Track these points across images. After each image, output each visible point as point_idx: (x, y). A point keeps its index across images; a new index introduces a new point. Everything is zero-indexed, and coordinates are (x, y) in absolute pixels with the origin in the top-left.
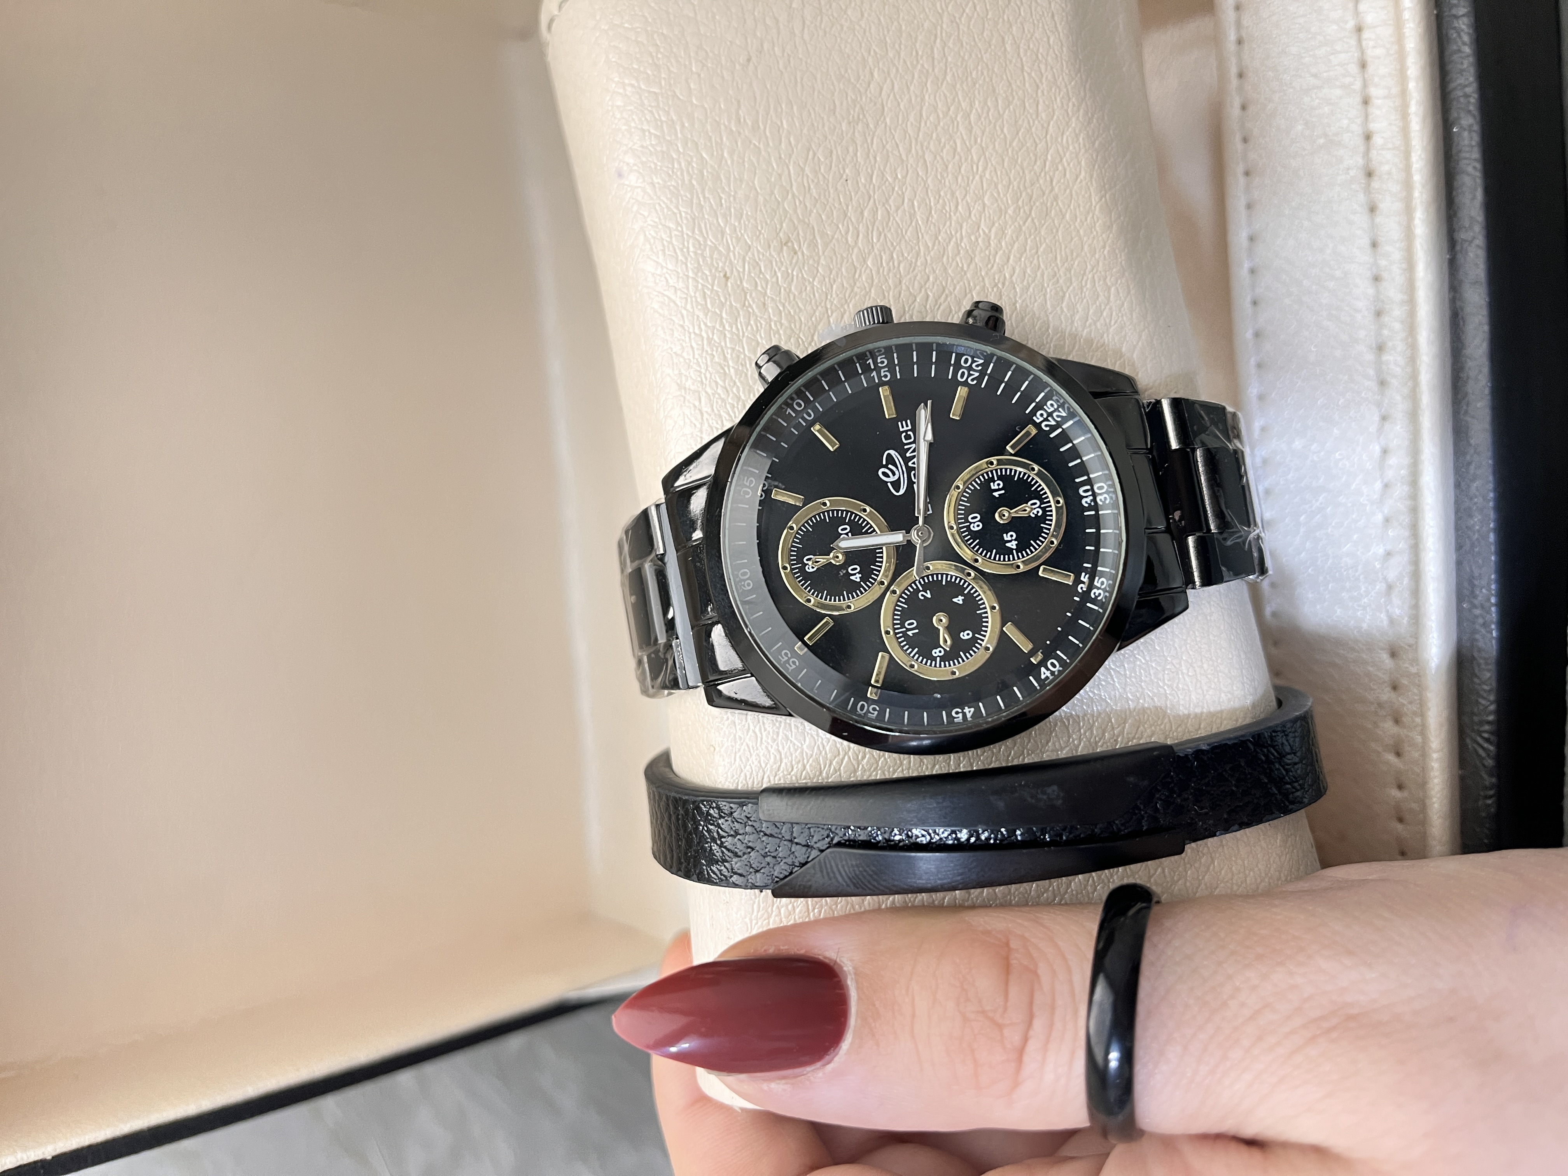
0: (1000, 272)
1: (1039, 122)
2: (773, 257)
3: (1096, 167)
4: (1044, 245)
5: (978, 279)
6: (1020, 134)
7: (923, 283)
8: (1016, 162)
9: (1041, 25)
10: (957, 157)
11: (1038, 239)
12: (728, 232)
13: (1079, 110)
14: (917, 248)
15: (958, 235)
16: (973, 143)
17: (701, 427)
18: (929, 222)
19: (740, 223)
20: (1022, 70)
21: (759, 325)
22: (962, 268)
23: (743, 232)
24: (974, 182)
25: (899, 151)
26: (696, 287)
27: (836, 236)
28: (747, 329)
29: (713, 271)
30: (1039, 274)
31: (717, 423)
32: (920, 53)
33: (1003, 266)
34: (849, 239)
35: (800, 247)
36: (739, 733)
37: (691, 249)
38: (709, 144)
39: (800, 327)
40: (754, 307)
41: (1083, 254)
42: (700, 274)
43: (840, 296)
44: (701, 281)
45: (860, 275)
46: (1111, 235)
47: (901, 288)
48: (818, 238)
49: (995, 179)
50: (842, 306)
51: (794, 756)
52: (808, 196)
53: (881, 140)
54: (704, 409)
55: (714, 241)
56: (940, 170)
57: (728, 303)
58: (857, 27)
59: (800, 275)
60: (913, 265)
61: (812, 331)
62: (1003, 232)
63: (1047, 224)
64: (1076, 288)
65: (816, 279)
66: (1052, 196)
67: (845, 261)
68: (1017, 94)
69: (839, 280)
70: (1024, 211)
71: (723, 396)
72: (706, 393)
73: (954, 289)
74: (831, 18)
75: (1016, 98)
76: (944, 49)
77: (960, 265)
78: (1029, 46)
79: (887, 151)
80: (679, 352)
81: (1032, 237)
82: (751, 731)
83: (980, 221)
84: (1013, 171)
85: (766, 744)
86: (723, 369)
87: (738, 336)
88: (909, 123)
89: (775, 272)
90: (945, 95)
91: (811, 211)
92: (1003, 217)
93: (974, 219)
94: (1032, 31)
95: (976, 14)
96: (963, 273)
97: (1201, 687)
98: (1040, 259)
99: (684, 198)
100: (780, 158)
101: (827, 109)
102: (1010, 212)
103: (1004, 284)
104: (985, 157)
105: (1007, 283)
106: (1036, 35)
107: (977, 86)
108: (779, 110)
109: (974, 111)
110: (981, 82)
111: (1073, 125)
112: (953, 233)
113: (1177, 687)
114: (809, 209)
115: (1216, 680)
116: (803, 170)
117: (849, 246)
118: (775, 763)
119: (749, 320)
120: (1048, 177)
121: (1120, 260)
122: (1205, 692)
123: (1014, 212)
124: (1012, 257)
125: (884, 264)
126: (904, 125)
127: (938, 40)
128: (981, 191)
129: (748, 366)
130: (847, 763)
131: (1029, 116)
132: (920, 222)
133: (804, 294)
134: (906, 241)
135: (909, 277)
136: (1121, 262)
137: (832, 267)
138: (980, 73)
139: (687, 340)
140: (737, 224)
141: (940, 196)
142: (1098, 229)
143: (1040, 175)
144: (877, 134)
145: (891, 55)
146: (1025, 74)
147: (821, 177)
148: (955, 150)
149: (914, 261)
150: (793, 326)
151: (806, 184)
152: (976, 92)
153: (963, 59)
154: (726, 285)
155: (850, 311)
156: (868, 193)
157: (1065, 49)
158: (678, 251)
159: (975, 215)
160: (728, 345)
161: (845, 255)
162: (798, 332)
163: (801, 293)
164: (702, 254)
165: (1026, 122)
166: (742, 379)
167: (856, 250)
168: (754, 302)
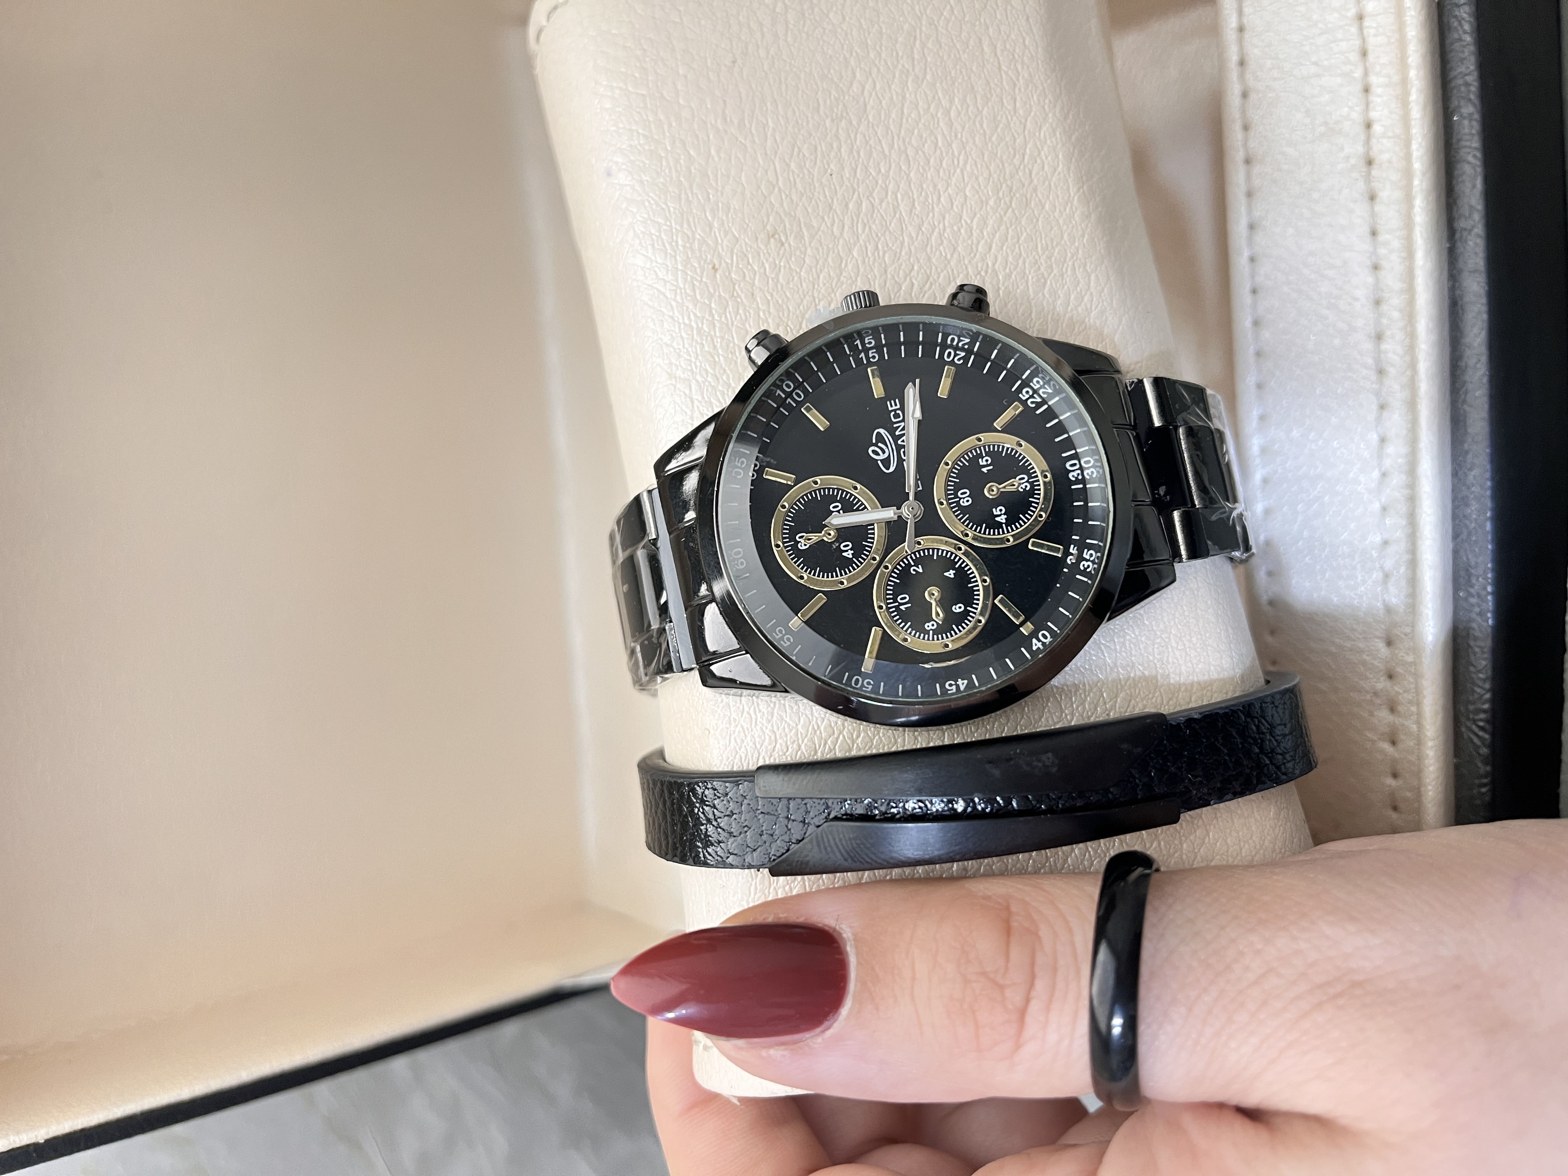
0: (983, 260)
1: (1017, 118)
2: (761, 249)
3: (1073, 160)
4: (1025, 234)
5: (962, 266)
6: (999, 130)
7: (907, 272)
8: (996, 155)
9: (1016, 27)
10: (938, 152)
11: (1018, 229)
12: (716, 225)
13: (1055, 106)
14: (901, 238)
15: (941, 226)
16: (953, 138)
17: (692, 414)
18: (913, 214)
19: (727, 216)
20: (1000, 68)
21: (748, 314)
22: (946, 257)
23: (730, 225)
24: (956, 175)
25: (882, 147)
26: (685, 280)
27: (822, 229)
28: (736, 318)
29: (702, 263)
30: (1021, 262)
31: (708, 410)
32: (900, 54)
33: (985, 255)
34: (835, 230)
35: (787, 239)
36: (734, 715)
37: (680, 242)
38: (696, 142)
39: (789, 315)
40: (743, 297)
41: (1063, 242)
42: (689, 266)
43: (827, 285)
44: (689, 273)
45: (846, 265)
46: (1090, 224)
47: (887, 277)
48: (804, 230)
49: (976, 172)
50: (829, 294)
51: (789, 736)
52: (793, 190)
53: (865, 136)
54: (695, 397)
55: (702, 235)
56: (922, 164)
57: (717, 294)
58: (839, 30)
59: (787, 265)
60: (898, 255)
61: (800, 319)
62: (985, 223)
63: (1027, 215)
64: (1057, 274)
65: (803, 270)
66: (1031, 188)
67: (831, 252)
68: (995, 92)
69: (826, 270)
70: (1005, 203)
71: (713, 384)
72: (697, 381)
73: (939, 277)
74: (813, 21)
75: (994, 96)
76: (923, 50)
77: (944, 254)
78: (1005, 47)
79: (871, 146)
80: (669, 342)
81: (1013, 227)
82: (745, 712)
83: (962, 212)
84: (993, 164)
85: (760, 725)
86: (713, 357)
87: (727, 325)
88: (891, 121)
89: (763, 263)
90: (925, 93)
91: (797, 204)
92: (984, 208)
93: (956, 210)
94: (1008, 33)
95: (953, 18)
96: (946, 262)
97: (1190, 661)
98: (1022, 248)
99: (673, 194)
100: (766, 154)
101: (811, 107)
102: (991, 202)
103: (986, 272)
104: (966, 152)
105: (990, 271)
106: (1013, 36)
107: (956, 84)
108: (765, 109)
109: (954, 107)
110: (960, 81)
111: (1050, 120)
112: (936, 224)
113: (1168, 661)
114: (795, 202)
115: (1205, 654)
116: (788, 165)
117: (835, 237)
118: (770, 744)
119: (738, 309)
120: (1027, 170)
121: (1098, 248)
122: (1195, 666)
123: (995, 202)
124: (994, 246)
125: (870, 254)
126: (886, 122)
127: (918, 43)
128: (962, 184)
129: (737, 354)
130: (842, 741)
131: (1007, 113)
132: (904, 214)
133: (792, 283)
134: (890, 232)
135: (893, 266)
136: (1100, 250)
137: (818, 257)
138: (958, 72)
139: (677, 330)
140: (724, 218)
141: (922, 189)
142: (1077, 219)
143: (1019, 168)
144: (860, 130)
145: (872, 56)
146: (1003, 73)
147: (806, 172)
148: (936, 145)
149: (898, 251)
150: (781, 314)
151: (792, 179)
152: (956, 91)
153: (942, 58)
154: (715, 276)
155: (837, 300)
156: (852, 186)
157: (1040, 49)
158: (667, 245)
159: (957, 207)
160: (718, 334)
161: (831, 246)
162: (786, 320)
163: (788, 283)
164: (691, 248)
165: (1004, 116)
166: (732, 367)
167: (841, 241)
168: (742, 292)
